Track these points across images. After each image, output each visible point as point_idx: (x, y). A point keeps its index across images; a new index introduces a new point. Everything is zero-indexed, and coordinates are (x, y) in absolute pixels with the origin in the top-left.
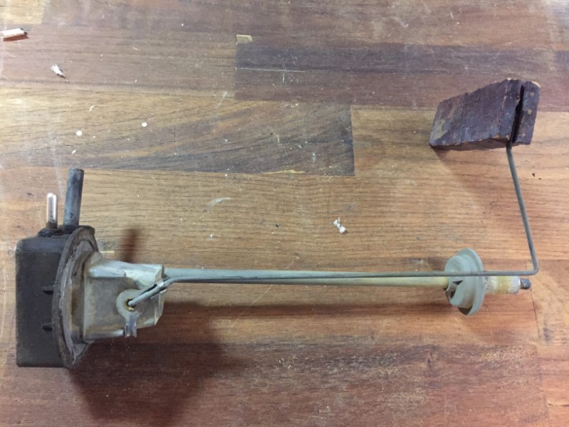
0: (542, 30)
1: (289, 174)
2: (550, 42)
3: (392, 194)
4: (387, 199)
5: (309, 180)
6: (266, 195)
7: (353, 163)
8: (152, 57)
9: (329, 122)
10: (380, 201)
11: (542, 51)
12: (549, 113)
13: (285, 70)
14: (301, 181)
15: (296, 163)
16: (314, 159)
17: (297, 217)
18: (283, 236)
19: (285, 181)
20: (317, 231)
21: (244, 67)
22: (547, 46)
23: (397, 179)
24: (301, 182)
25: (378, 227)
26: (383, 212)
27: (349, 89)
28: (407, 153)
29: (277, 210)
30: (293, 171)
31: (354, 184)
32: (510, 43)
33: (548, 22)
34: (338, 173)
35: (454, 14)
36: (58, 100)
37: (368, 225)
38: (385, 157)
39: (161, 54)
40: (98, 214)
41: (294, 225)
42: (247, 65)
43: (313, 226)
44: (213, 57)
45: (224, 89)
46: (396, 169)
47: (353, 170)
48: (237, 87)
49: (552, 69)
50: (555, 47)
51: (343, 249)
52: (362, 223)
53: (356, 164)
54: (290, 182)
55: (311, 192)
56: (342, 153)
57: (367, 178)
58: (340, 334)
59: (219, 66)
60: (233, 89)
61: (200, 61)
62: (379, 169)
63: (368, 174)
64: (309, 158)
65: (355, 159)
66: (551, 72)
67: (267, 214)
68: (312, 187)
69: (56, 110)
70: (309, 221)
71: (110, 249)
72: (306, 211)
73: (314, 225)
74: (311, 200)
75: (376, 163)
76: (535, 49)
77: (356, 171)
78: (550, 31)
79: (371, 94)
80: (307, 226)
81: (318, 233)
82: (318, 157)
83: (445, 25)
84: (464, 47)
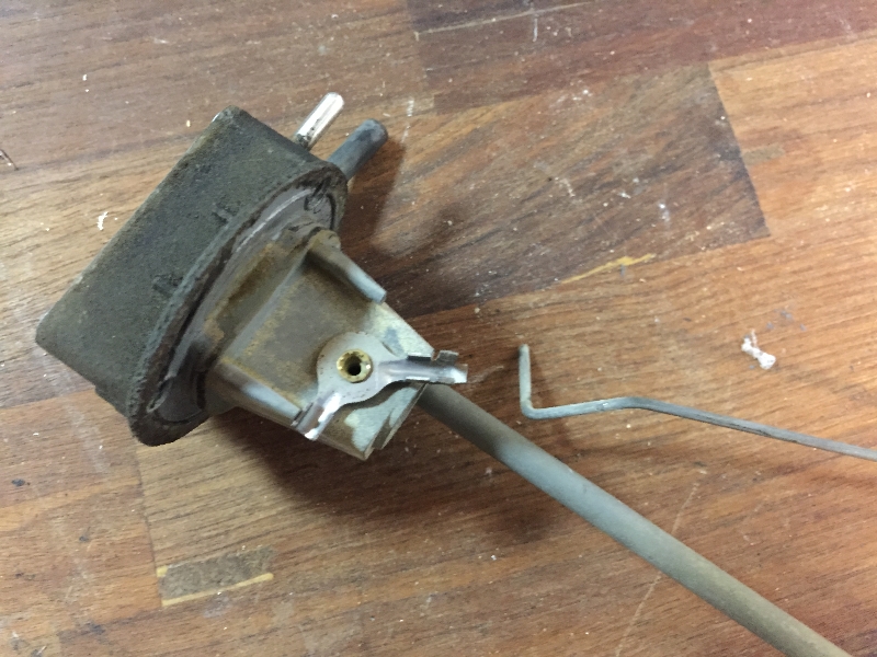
1: (619, 270)
3: (866, 260)
4: (860, 274)
5: (669, 272)
6: (583, 334)
7: (757, 204)
8: (207, 54)
9: (671, 117)
10: (844, 282)
13: (531, 11)
14: (653, 278)
15: (627, 238)
16: (666, 217)
17: (671, 372)
18: (652, 426)
19: (617, 289)
20: (727, 395)
21: (434, 26)
23: (866, 218)
24: (653, 283)
25: (860, 346)
26: (861, 308)
27: (691, 23)
28: (867, 150)
29: (620, 367)
30: (626, 261)
31: (775, 254)
34: (731, 239)
36: (10, 219)
37: (837, 348)
38: (823, 172)
39: (227, 39)
41: (670, 394)
42: (439, 19)
43: (714, 386)
44: (355, 18)
45: (404, 95)
46: (857, 196)
47: (761, 222)
48: (433, 82)
51: (799, 424)
52: (822, 347)
53: (765, 206)
54: (629, 289)
55: (684, 300)
56: (726, 187)
57: (799, 233)
59: (375, 38)
60: (425, 90)
61: (327, 36)
62: (820, 204)
63: (799, 222)
64: (654, 218)
65: (758, 193)
67: (601, 382)
68: (682, 290)
69: (16, 248)
70: (701, 373)
71: (259, 571)
72: (688, 352)
73: (715, 380)
74: (688, 320)
75: (809, 191)
77: (772, 223)
79: (744, 24)
80: (702, 388)
81: (733, 398)
82: (672, 210)
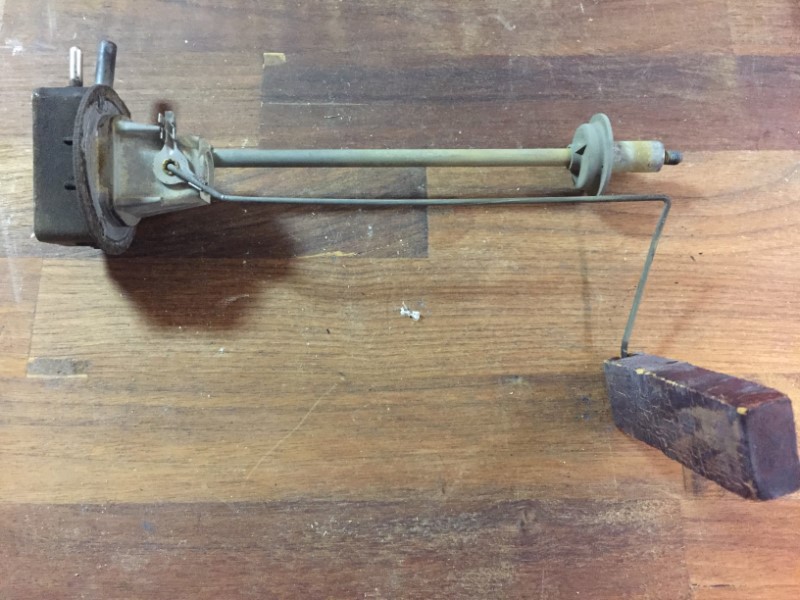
0: (720, 25)
1: (333, 258)
2: (731, 43)
3: (480, 283)
4: (473, 290)
5: (361, 265)
6: (300, 288)
7: (426, 238)
8: (142, 92)
9: (393, 179)
10: (463, 293)
11: (717, 58)
12: (721, 153)
13: (332, 103)
14: (351, 266)
15: (344, 241)
16: (370, 234)
17: (343, 320)
18: (321, 347)
19: (328, 268)
20: (371, 340)
21: (274, 101)
22: (725, 49)
23: (490, 260)
24: (350, 269)
25: (458, 331)
26: (467, 310)
27: (425, 127)
28: (505, 221)
29: (315, 311)
30: (339, 254)
31: (428, 269)
32: (669, 46)
33: (730, 11)
34: (403, 255)
35: (585, 6)
36: (12, 160)
37: (445, 329)
38: (473, 228)
39: (156, 86)
40: (65, 323)
41: (339, 332)
42: (279, 97)
43: (365, 333)
44: (229, 88)
45: (243, 136)
46: (488, 246)
47: (425, 248)
48: (263, 130)
49: (730, 83)
50: (737, 50)
51: (407, 365)
52: (436, 326)
53: (431, 240)
54: (335, 269)
55: (364, 282)
56: (411, 225)
57: (446, 260)
58: (398, 487)
59: (238, 101)
60: (257, 135)
61: (211, 95)
62: (464, 246)
63: (447, 253)
64: (363, 233)
65: (430, 232)
66: (729, 89)
67: (301, 316)
68: (366, 276)
69: (10, 176)
70: (360, 325)
71: (81, 372)
72: (357, 312)
73: (367, 330)
74: (363, 294)
75: (461, 237)
76: (706, 54)
77: (431, 250)
78: (732, 24)
79: (456, 134)
80: (357, 333)
81: (372, 343)
82: (375, 231)
83: (571, 23)
84: (598, 56)
